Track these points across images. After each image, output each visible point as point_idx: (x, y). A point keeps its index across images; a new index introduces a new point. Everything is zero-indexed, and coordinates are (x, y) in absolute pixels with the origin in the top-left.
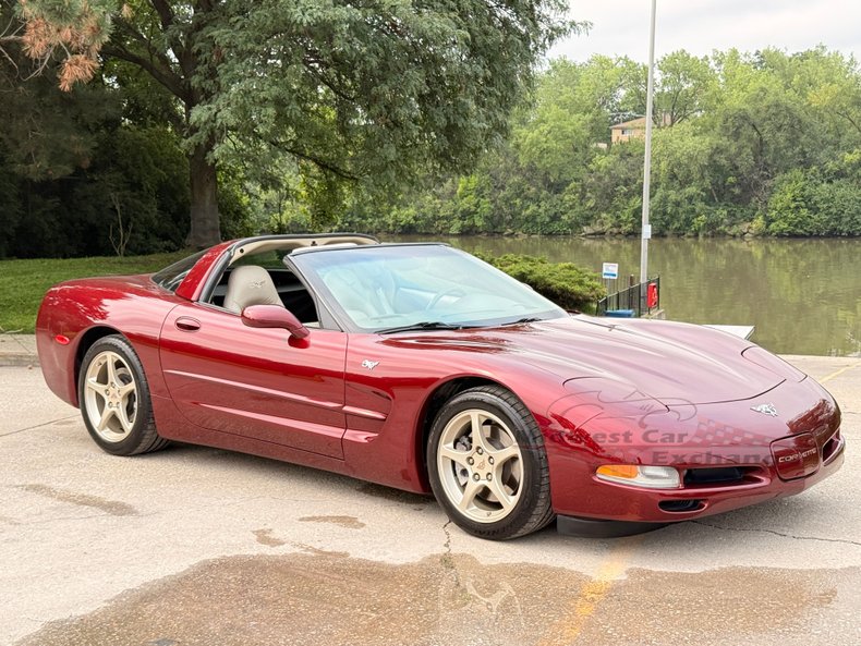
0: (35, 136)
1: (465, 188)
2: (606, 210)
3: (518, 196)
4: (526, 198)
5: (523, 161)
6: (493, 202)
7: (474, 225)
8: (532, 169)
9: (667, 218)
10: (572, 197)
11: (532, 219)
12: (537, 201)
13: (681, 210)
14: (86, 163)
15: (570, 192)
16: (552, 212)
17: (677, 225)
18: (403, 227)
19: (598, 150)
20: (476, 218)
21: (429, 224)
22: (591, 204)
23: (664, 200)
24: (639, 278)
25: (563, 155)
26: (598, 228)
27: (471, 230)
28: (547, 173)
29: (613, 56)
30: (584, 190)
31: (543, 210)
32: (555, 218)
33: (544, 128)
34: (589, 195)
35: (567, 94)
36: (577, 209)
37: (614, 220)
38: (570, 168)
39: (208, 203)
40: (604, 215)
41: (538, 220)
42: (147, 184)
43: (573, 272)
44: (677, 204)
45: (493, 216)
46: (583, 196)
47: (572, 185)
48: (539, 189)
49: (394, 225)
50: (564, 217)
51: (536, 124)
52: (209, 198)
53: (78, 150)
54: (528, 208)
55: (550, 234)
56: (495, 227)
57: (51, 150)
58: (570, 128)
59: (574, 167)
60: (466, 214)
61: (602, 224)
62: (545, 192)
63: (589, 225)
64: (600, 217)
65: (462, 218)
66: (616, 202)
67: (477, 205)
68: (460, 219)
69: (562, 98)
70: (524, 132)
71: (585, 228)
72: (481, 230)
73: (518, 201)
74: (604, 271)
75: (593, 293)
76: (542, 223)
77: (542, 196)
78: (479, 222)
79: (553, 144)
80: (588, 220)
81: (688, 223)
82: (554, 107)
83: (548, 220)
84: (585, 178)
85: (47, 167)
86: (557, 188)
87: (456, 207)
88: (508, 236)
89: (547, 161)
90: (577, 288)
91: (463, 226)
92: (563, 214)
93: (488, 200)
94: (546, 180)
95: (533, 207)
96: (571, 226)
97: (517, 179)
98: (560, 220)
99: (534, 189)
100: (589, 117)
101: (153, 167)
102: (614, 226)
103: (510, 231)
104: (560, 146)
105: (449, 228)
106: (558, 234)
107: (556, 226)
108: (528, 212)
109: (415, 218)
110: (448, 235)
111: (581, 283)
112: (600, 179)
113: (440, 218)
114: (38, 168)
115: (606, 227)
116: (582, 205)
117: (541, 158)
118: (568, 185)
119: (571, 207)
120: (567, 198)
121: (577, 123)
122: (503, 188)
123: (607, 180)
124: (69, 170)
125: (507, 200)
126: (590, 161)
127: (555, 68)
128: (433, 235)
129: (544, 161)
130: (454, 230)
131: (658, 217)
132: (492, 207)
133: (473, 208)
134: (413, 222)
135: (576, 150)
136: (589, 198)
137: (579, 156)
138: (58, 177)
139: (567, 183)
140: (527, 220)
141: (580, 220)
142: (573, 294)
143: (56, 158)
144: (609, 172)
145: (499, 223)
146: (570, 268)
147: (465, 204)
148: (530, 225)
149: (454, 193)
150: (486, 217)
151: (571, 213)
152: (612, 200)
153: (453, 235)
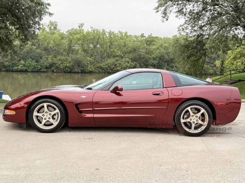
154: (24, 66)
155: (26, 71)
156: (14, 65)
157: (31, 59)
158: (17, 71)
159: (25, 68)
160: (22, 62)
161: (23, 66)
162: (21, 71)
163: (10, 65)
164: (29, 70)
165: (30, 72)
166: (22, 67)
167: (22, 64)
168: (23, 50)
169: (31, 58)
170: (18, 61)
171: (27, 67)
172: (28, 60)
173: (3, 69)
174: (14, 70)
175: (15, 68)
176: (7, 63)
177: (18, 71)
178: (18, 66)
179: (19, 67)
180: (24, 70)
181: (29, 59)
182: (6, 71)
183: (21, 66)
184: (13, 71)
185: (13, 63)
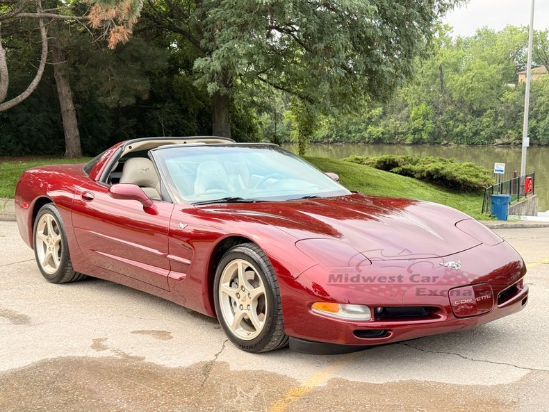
0: (113, 80)
1: (416, 114)
2: (512, 128)
3: (451, 119)
4: (457, 120)
5: (455, 96)
6: (434, 123)
7: (421, 138)
8: (461, 101)
10: (488, 119)
11: (460, 134)
12: (464, 122)
14: (146, 97)
15: (487, 116)
16: (475, 129)
18: (375, 139)
19: (508, 89)
20: (423, 133)
21: (392, 137)
22: (501, 124)
24: (520, 173)
25: (483, 92)
26: (506, 140)
27: (419, 141)
28: (472, 104)
29: (519, 26)
30: (497, 115)
31: (468, 128)
32: (476, 133)
33: (470, 74)
34: (500, 118)
35: (487, 51)
36: (492, 127)
37: (517, 135)
38: (488, 101)
39: (223, 122)
40: (510, 131)
41: (465, 135)
42: (191, 110)
43: (471, 169)
45: (434, 132)
46: (496, 119)
47: (488, 112)
48: (466, 114)
49: (369, 138)
50: (483, 133)
51: (466, 72)
52: (224, 119)
53: (140, 88)
54: (458, 126)
55: (473, 144)
56: (435, 139)
57: (122, 88)
58: (488, 74)
59: (490, 100)
60: (416, 131)
61: (508, 137)
62: (469, 116)
63: (499, 138)
64: (507, 133)
65: (414, 133)
66: (519, 122)
67: (424, 125)
68: (412, 134)
69: (483, 54)
70: (456, 76)
71: (496, 140)
72: (426, 141)
73: (451, 122)
74: (495, 168)
75: (485, 183)
76: (467, 137)
77: (468, 119)
78: (425, 136)
79: (476, 85)
80: (499, 135)
82: (477, 60)
83: (471, 134)
84: (497, 107)
85: (118, 99)
86: (478, 114)
87: (410, 126)
88: (444, 145)
89: (472, 96)
90: (474, 180)
91: (414, 139)
92: (482, 131)
93: (431, 121)
94: (471, 109)
95: (461, 127)
96: (487, 139)
97: (451, 108)
98: (479, 135)
99: (462, 114)
100: (501, 66)
101: (195, 99)
102: (517, 139)
103: (446, 142)
104: (481, 85)
105: (405, 140)
106: (478, 144)
107: (476, 139)
108: (458, 129)
109: (383, 133)
110: (404, 144)
111: (477, 176)
112: (508, 107)
113: (399, 134)
114: (112, 100)
115: (511, 140)
116: (494, 125)
117: (467, 94)
118: (485, 112)
119: (487, 126)
120: (484, 120)
121: (493, 70)
122: (441, 113)
123: (512, 108)
124: (132, 101)
125: (444, 122)
126: (501, 96)
127: (479, 34)
128: (394, 144)
129: (469, 96)
130: (408, 141)
132: (434, 126)
133: (421, 127)
134: (381, 136)
135: (492, 88)
136: (500, 120)
137: (494, 92)
138: (124, 105)
139: (485, 110)
140: (457, 135)
141: (493, 135)
142: (471, 183)
143: (124, 93)
144: (514, 103)
145: (438, 137)
146: (470, 166)
147: (415, 124)
148: (459, 138)
149: (408, 117)
150: (430, 133)
151: (487, 130)
152: (516, 121)
153: (407, 144)
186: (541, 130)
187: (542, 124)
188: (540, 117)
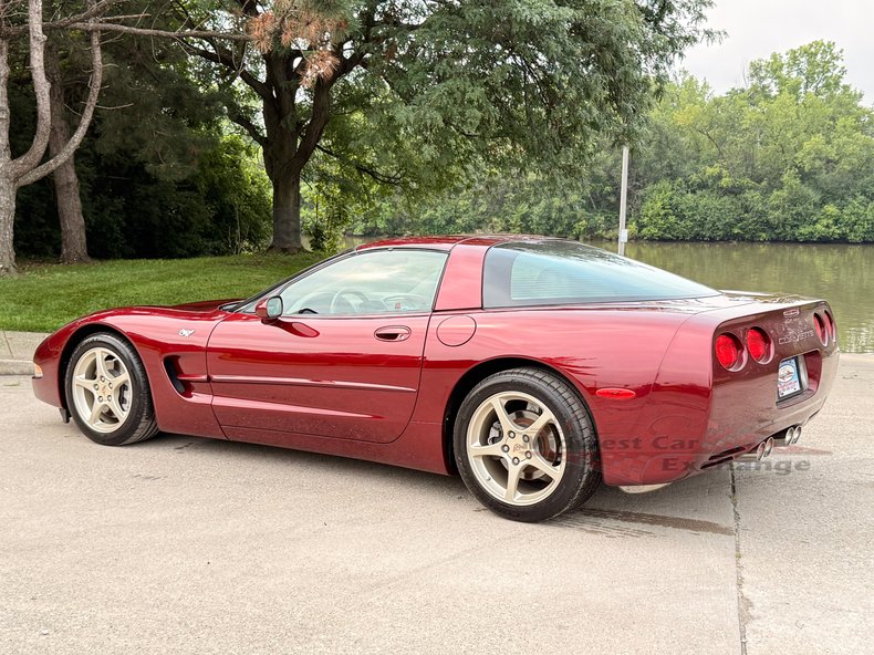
2: (496, 215)
7: (376, 227)
9: (551, 222)
10: (466, 202)
11: (429, 222)
12: (434, 206)
13: (563, 216)
15: (463, 198)
16: (448, 216)
17: (560, 229)
22: (483, 209)
23: (549, 207)
26: (489, 231)
27: (373, 231)
30: (476, 196)
31: (439, 214)
32: (450, 221)
34: (481, 201)
36: (471, 213)
37: (503, 224)
40: (495, 219)
41: (435, 223)
44: (560, 210)
45: (393, 219)
46: (475, 202)
50: (459, 221)
54: (425, 212)
56: (395, 229)
61: (492, 227)
63: (480, 227)
64: (491, 221)
65: (365, 220)
66: (506, 207)
71: (477, 231)
72: (382, 231)
76: (439, 226)
78: (381, 224)
80: (479, 223)
81: (570, 227)
83: (444, 223)
91: (366, 228)
92: (457, 217)
95: (430, 212)
96: (464, 229)
98: (454, 223)
102: (504, 229)
103: (409, 232)
108: (426, 216)
110: (351, 235)
115: (496, 230)
116: (474, 209)
119: (465, 212)
120: (461, 203)
130: (358, 232)
131: (544, 222)
132: (393, 210)
136: (481, 204)
140: (424, 223)
141: (472, 223)
145: (399, 226)
148: (427, 228)
150: (387, 220)
151: (465, 217)
152: (501, 205)
153: (356, 236)
154: (836, 222)
155: (842, 241)
156: (800, 219)
157: (863, 197)
158: (808, 242)
159: (838, 231)
160: (831, 209)
161: (831, 222)
162: (825, 241)
163: (786, 220)
164: (852, 237)
165: (857, 244)
166: (827, 227)
167: (828, 216)
168: (839, 167)
169: (864, 193)
170: (815, 204)
171: (847, 225)
172: (850, 199)
173: (764, 235)
174: (801, 239)
175: (805, 230)
176: (777, 213)
177: (814, 242)
178: (815, 222)
179: (818, 226)
180: (837, 236)
181: (855, 197)
182: (773, 241)
183: (825, 222)
184: (795, 241)
185: (798, 214)
186: (535, 218)
187: (537, 210)
188: (532, 199)
